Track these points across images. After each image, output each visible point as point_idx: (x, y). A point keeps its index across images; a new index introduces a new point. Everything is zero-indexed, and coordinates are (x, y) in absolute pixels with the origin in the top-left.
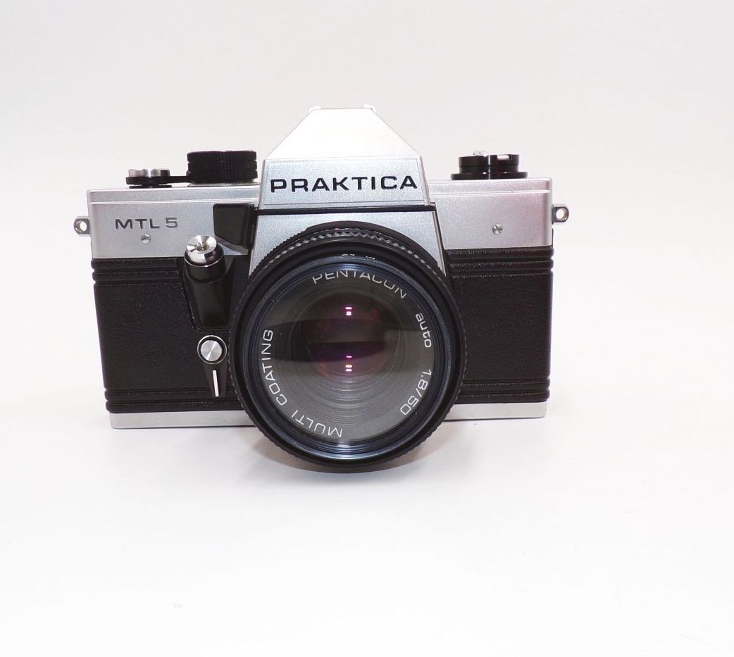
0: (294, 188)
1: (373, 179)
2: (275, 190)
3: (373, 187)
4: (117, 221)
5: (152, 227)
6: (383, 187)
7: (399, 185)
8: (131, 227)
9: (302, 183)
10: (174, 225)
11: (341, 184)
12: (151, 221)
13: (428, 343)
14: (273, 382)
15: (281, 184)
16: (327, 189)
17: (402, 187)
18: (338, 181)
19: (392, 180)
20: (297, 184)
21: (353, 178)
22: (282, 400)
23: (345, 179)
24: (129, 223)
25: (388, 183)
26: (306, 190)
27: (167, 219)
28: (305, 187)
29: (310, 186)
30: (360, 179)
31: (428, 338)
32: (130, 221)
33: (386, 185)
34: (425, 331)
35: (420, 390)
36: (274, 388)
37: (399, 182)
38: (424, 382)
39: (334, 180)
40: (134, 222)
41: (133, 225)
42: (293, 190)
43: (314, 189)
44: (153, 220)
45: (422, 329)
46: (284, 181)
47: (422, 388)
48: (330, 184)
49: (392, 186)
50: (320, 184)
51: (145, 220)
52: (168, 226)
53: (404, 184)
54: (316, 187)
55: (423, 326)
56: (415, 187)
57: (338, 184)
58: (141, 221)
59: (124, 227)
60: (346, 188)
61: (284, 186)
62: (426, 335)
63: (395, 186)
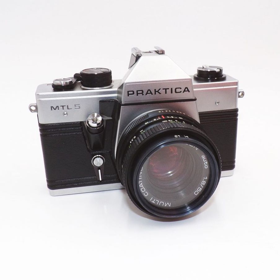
0: (137, 94)
1: (172, 89)
2: (129, 95)
3: (172, 92)
4: (52, 107)
5: (68, 109)
6: (176, 92)
7: (183, 91)
8: (58, 109)
9: (141, 92)
10: (78, 107)
11: (158, 92)
12: (68, 106)
13: (206, 167)
14: (143, 187)
15: (132, 92)
16: (152, 94)
17: (184, 92)
18: (157, 90)
19: (179, 89)
20: (139, 92)
21: (163, 89)
22: (146, 194)
23: (160, 89)
24: (57, 108)
25: (178, 90)
26: (143, 95)
27: (75, 105)
28: (142, 93)
29: (144, 93)
30: (166, 89)
31: (206, 165)
32: (58, 107)
33: (177, 91)
34: (205, 162)
35: (202, 185)
36: (143, 190)
37: (182, 90)
38: (204, 182)
39: (155, 90)
40: (59, 107)
41: (59, 108)
42: (137, 95)
43: (146, 94)
44: (69, 106)
45: (204, 161)
46: (133, 92)
47: (203, 184)
48: (153, 92)
49: (180, 91)
50: (149, 92)
51: (65, 106)
52: (76, 108)
53: (185, 91)
54: (147, 93)
55: (205, 160)
56: (189, 92)
57: (157, 92)
58: (63, 106)
59: (55, 109)
60: (160, 93)
61: (133, 94)
62: (206, 163)
63: (181, 92)
